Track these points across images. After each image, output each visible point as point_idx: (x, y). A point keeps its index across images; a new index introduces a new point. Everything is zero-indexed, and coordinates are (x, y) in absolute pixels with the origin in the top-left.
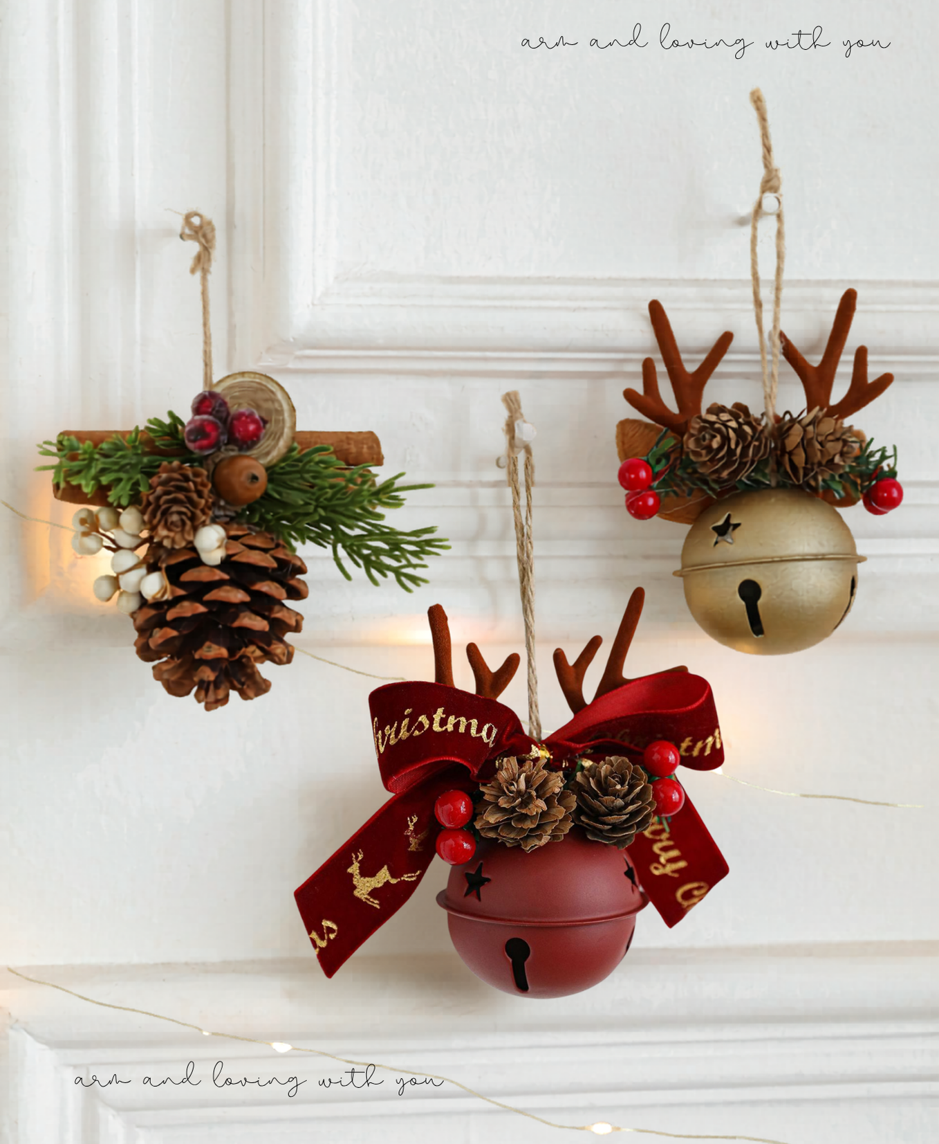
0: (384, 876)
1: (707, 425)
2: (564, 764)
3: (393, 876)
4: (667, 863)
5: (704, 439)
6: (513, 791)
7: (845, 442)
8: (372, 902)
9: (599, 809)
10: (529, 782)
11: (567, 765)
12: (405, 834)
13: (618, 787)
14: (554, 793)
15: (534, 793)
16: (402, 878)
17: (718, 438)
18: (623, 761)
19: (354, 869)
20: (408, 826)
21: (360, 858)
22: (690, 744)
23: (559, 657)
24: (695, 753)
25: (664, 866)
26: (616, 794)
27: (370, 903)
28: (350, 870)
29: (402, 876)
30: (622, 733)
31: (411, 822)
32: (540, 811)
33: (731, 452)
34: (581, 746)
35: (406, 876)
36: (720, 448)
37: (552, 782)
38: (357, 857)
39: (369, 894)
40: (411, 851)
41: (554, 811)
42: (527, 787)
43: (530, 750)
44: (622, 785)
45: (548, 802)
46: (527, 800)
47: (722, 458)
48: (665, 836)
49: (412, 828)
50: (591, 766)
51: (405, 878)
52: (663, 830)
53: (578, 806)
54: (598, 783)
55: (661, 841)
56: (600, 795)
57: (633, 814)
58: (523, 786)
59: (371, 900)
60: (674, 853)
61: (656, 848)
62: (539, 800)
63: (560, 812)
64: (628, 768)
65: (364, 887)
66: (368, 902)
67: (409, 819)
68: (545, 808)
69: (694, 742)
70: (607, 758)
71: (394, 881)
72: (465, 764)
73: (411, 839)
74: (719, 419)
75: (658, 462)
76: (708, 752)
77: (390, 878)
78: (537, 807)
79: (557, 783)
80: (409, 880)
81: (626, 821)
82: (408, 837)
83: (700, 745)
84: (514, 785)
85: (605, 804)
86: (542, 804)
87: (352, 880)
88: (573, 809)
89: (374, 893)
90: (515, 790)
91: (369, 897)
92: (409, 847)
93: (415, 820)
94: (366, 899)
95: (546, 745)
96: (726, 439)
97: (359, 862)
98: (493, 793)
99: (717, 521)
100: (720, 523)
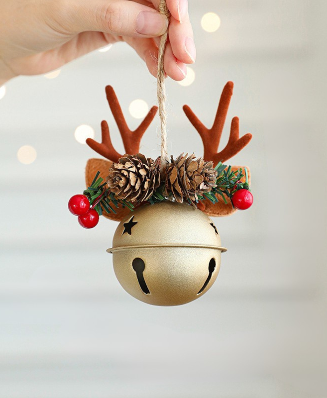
1: (117, 172)
5: (115, 180)
7: (206, 174)
17: (123, 180)
33: (133, 188)
36: (125, 187)
47: (127, 192)
74: (124, 167)
75: (95, 192)
96: (128, 181)
99: (126, 221)
100: (128, 221)
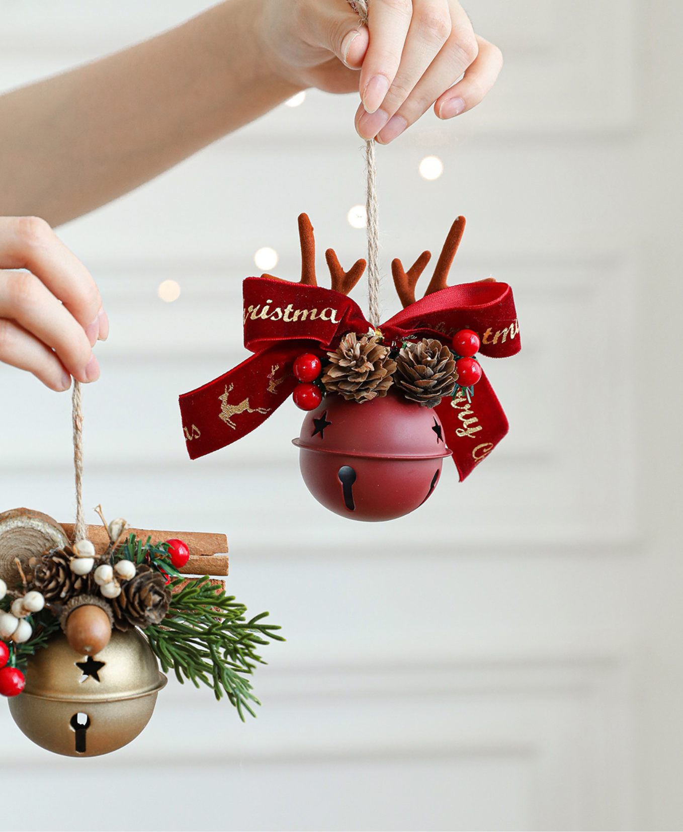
0: (244, 406)
2: (393, 344)
3: (251, 407)
4: (469, 428)
6: (351, 356)
8: (231, 424)
9: (414, 375)
10: (363, 351)
11: (395, 345)
12: (268, 377)
13: (429, 359)
14: (380, 359)
15: (365, 358)
16: (257, 410)
18: (435, 342)
19: (224, 397)
20: (271, 372)
21: (230, 390)
22: (491, 333)
23: (396, 266)
24: (495, 342)
25: (466, 430)
26: (427, 364)
27: (229, 425)
28: (220, 398)
29: (257, 408)
30: (439, 325)
31: (274, 369)
32: (368, 370)
34: (407, 331)
35: (260, 409)
37: (380, 351)
38: (228, 389)
39: (230, 418)
40: (268, 391)
41: (379, 372)
42: (361, 353)
43: (368, 331)
44: (432, 357)
45: (376, 365)
46: (360, 362)
48: (467, 406)
49: (273, 373)
50: (412, 345)
51: (259, 410)
52: (467, 402)
53: (397, 371)
54: (415, 356)
55: (464, 410)
56: (415, 364)
57: (440, 382)
58: (358, 352)
59: (231, 422)
60: (474, 420)
61: (460, 417)
62: (368, 362)
63: (383, 373)
64: (439, 347)
65: (227, 412)
66: (228, 424)
67: (272, 367)
68: (373, 369)
69: (494, 332)
70: (424, 339)
71: (250, 411)
72: (320, 341)
73: (270, 382)
76: (504, 341)
77: (248, 408)
78: (367, 367)
79: (383, 352)
80: (261, 412)
81: (435, 386)
82: (269, 379)
83: (498, 334)
84: (351, 351)
85: (418, 371)
86: (370, 366)
87: (221, 405)
88: (394, 372)
89: (234, 418)
90: (352, 355)
91: (229, 420)
92: (268, 387)
93: (277, 368)
94: (227, 421)
95: (381, 329)
97: (229, 393)
98: (336, 357)
